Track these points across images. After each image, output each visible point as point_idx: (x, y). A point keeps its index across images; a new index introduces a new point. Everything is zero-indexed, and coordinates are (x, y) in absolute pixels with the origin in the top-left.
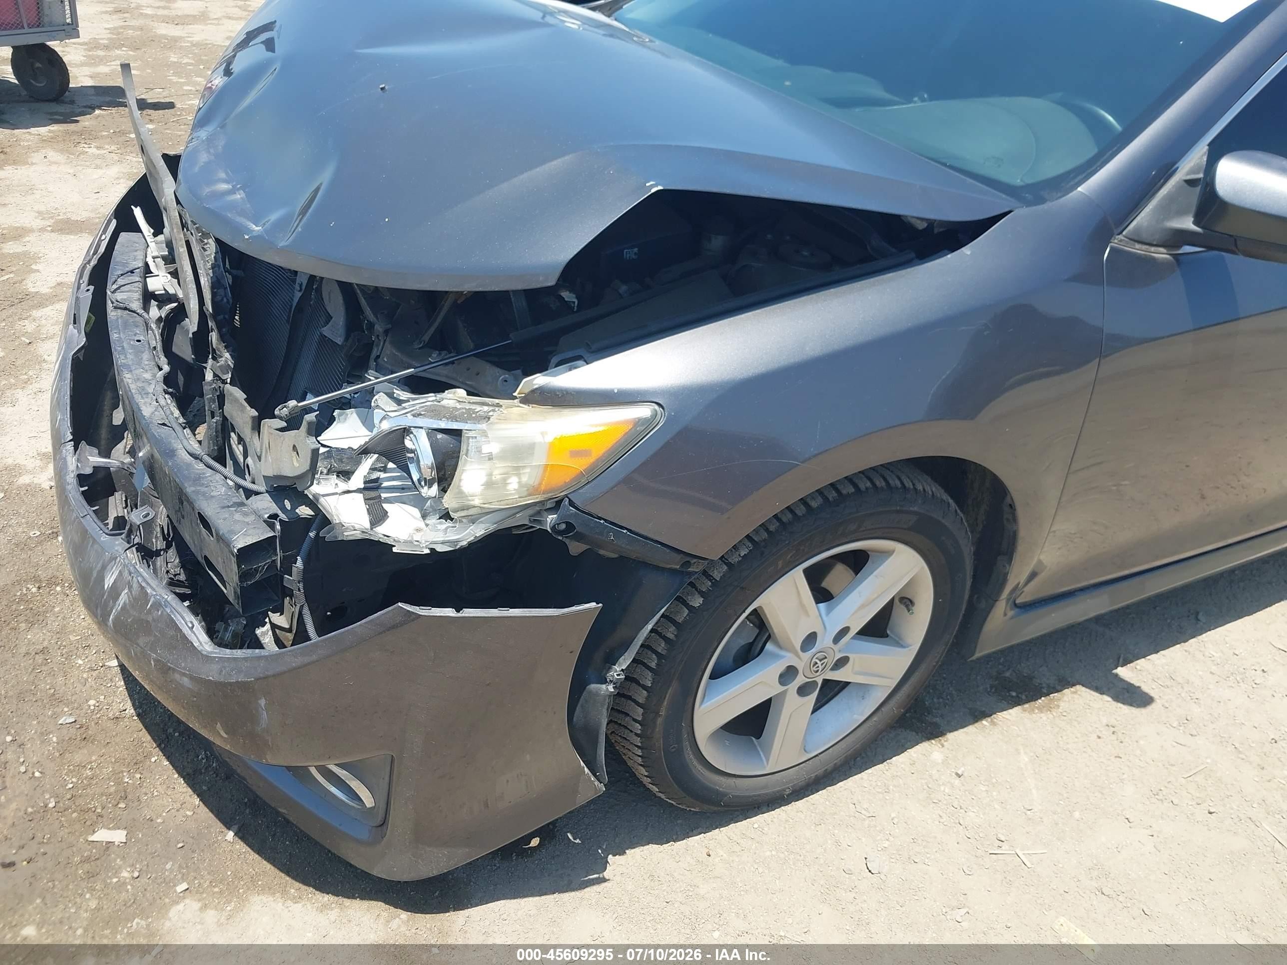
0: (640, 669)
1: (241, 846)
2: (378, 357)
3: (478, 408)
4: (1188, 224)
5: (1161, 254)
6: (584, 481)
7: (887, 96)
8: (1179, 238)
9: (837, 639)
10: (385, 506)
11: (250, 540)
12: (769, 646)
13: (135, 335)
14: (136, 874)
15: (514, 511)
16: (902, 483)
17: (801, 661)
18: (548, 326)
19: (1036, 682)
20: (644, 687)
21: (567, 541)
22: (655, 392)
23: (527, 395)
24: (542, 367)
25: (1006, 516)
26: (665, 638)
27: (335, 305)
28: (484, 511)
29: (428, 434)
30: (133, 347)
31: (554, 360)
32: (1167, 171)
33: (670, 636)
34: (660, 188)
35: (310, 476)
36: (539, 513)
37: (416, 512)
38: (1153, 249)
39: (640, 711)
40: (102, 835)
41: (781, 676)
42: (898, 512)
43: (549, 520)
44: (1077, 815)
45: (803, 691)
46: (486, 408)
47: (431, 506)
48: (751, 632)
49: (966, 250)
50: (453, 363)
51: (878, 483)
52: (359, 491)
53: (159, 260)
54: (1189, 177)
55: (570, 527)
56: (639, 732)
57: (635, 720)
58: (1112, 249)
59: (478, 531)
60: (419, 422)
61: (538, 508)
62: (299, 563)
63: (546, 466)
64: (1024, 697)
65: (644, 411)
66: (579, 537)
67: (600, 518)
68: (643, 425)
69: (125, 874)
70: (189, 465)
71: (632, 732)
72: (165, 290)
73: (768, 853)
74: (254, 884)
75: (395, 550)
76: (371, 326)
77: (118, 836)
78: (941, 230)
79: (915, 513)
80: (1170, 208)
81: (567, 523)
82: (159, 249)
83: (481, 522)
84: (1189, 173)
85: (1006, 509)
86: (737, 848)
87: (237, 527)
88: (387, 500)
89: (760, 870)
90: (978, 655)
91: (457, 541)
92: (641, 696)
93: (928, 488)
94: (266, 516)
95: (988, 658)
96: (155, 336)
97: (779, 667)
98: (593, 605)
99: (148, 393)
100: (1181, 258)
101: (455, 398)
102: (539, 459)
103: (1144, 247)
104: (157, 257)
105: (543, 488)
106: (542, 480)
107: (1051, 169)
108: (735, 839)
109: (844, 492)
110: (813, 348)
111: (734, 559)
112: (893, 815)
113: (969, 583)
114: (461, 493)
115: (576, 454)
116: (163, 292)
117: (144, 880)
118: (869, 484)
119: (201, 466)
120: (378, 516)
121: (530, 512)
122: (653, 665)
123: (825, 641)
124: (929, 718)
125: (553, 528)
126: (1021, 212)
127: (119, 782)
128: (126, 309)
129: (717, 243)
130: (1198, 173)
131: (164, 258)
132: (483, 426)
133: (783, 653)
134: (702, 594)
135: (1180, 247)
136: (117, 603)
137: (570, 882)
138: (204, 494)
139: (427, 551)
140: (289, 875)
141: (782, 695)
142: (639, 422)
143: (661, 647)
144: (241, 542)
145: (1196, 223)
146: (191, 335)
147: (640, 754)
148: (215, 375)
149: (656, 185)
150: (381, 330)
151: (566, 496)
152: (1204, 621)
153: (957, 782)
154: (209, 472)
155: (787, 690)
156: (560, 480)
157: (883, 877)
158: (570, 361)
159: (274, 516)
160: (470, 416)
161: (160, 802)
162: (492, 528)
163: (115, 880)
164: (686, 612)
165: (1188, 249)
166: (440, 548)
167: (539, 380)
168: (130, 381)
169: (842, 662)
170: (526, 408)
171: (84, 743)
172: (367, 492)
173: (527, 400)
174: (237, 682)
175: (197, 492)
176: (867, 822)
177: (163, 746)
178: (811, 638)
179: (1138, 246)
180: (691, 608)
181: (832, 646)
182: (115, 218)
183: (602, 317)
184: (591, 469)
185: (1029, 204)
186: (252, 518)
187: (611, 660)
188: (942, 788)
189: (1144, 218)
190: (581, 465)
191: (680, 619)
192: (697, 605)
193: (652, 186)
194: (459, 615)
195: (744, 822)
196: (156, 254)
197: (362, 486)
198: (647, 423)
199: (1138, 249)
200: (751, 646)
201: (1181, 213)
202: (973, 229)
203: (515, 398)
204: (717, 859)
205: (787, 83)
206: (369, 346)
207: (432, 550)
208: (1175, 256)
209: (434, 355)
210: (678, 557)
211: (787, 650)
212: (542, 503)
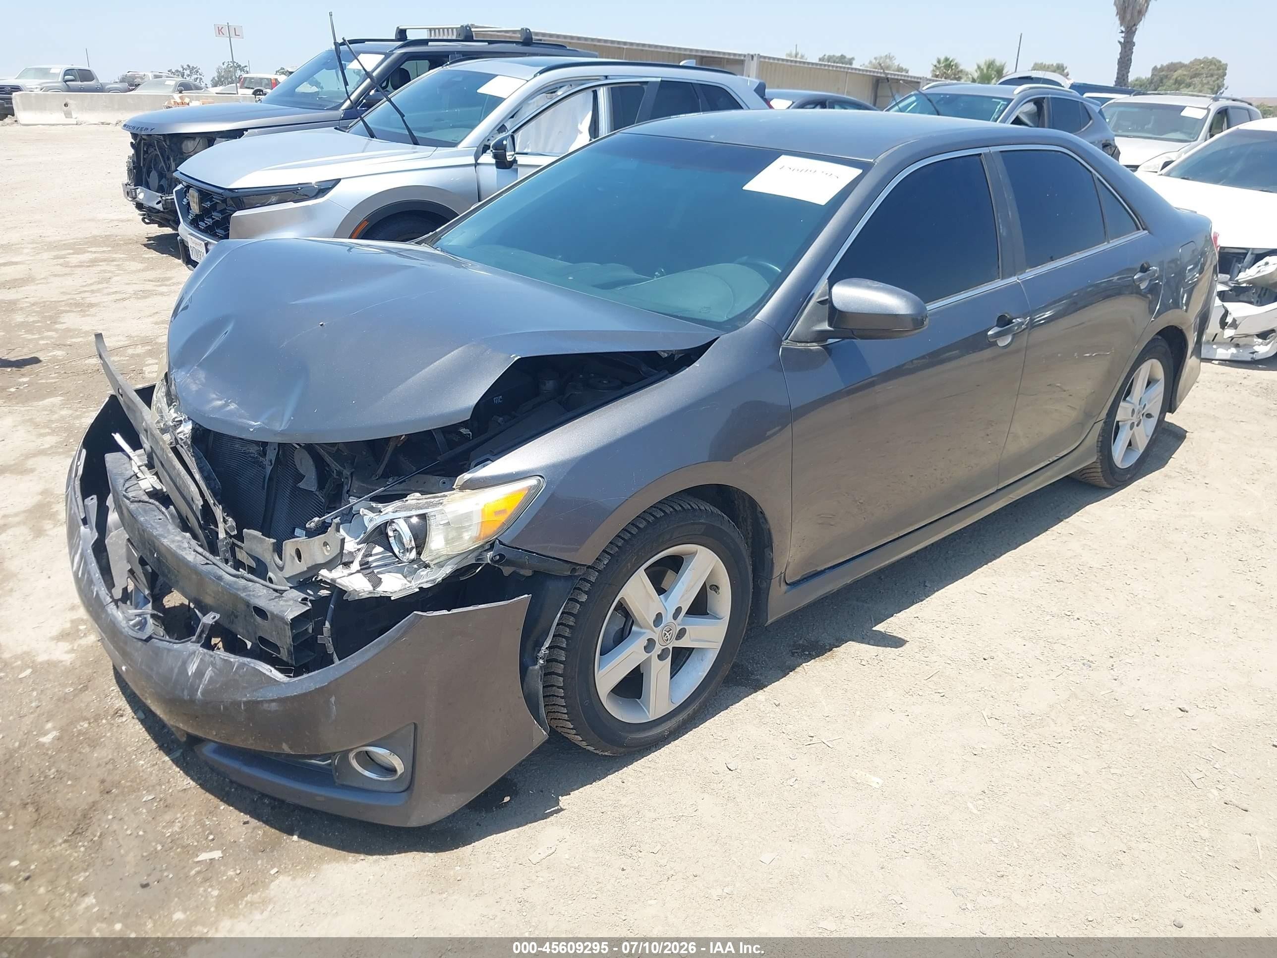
0: (556, 651)
1: (304, 843)
2: (348, 491)
3: (432, 500)
4: (825, 326)
5: (815, 347)
6: (506, 527)
7: (637, 276)
8: (821, 336)
9: (675, 616)
10: (379, 576)
11: (297, 613)
12: (634, 628)
13: (155, 516)
14: (238, 872)
15: (465, 555)
16: (691, 506)
17: (655, 634)
18: (459, 449)
19: (821, 643)
20: (561, 662)
21: (501, 567)
22: (537, 469)
23: (462, 486)
24: (466, 469)
25: (761, 521)
26: (568, 626)
27: (306, 466)
28: (449, 557)
29: (405, 520)
30: (158, 523)
31: (473, 464)
32: (808, 297)
33: (572, 624)
34: (519, 357)
35: (340, 557)
36: (480, 554)
37: (400, 576)
38: (809, 345)
39: (561, 679)
40: (204, 856)
41: (645, 648)
42: (693, 524)
43: (488, 556)
44: (858, 713)
45: (661, 657)
46: (437, 499)
47: (407, 571)
48: (620, 621)
49: (696, 364)
50: (404, 481)
51: (676, 508)
52: (358, 572)
53: (143, 468)
54: (819, 300)
55: (502, 556)
56: (563, 695)
57: (559, 687)
58: (783, 348)
59: (448, 570)
60: (398, 515)
61: (480, 551)
62: (327, 624)
63: (482, 522)
64: (814, 653)
65: (533, 482)
66: (509, 563)
67: (519, 549)
68: (533, 489)
69: (231, 873)
70: (235, 582)
71: (558, 696)
72: (153, 487)
73: (661, 774)
74: (321, 859)
75: (392, 598)
76: (340, 473)
77: (217, 854)
78: (680, 355)
79: (702, 523)
80: (814, 318)
81: (499, 555)
82: (141, 460)
83: (448, 565)
84: (820, 296)
85: (760, 515)
86: (640, 775)
87: (284, 608)
88: (379, 573)
89: (659, 783)
90: (769, 622)
91: (435, 579)
92: (560, 668)
93: (708, 508)
94: (300, 600)
95: (778, 622)
96: (166, 516)
97: (642, 642)
98: (526, 596)
99: (185, 548)
100: (828, 346)
101: (414, 498)
102: (477, 519)
103: (803, 344)
104: (142, 466)
105: (482, 536)
106: (481, 531)
107: (741, 307)
108: (638, 769)
109: (658, 516)
110: (620, 433)
111: (601, 567)
112: (739, 736)
113: (750, 568)
114: (431, 551)
115: (497, 513)
116: (152, 489)
117: (245, 874)
118: (671, 509)
119: (244, 581)
120: (376, 582)
121: (476, 554)
122: (564, 645)
123: (668, 618)
124: (752, 677)
125: (492, 560)
126: (725, 337)
127: (203, 826)
128: (140, 501)
129: (550, 385)
130: (825, 296)
131: (146, 465)
132: (441, 507)
133: (643, 631)
134: (586, 593)
135: (826, 340)
136: (203, 680)
137: (535, 815)
138: (254, 596)
139: (417, 590)
140: (344, 851)
141: (648, 660)
142: (530, 488)
143: (567, 632)
144: (290, 615)
145: (830, 325)
146: (200, 507)
147: (566, 712)
148: (227, 533)
149: (516, 356)
150: (349, 474)
151: (496, 538)
152: (929, 586)
153: (777, 709)
154: (250, 584)
155: (651, 656)
156: (490, 531)
157: (738, 770)
158: (483, 462)
159: (305, 599)
160: (428, 505)
161: (237, 831)
162: (455, 567)
163: (225, 878)
164: (579, 606)
165: (830, 341)
166: (425, 586)
167: (466, 476)
168: (169, 543)
169: (681, 634)
170: (461, 494)
171: (167, 809)
172: (363, 571)
173: (463, 488)
174: (316, 689)
175: (249, 595)
176: (722, 744)
177: (225, 799)
178: (659, 618)
179: (798, 344)
180: (581, 603)
181: (673, 621)
182: (84, 448)
183: (490, 439)
184: (507, 520)
185: (728, 331)
186: (291, 603)
187: (539, 644)
188: (768, 715)
189: (799, 327)
190: (502, 518)
191: (575, 611)
192: (584, 600)
193: (515, 357)
194: (450, 612)
195: (642, 760)
196: (140, 463)
197: (359, 568)
198: (537, 488)
199: (800, 346)
200: (623, 629)
201: (821, 321)
202: (699, 351)
203: (454, 489)
204: (629, 784)
205: (570, 278)
206: (341, 486)
207: (421, 588)
208: (825, 347)
209: (390, 480)
210: (568, 566)
211: (646, 628)
212: (482, 546)
